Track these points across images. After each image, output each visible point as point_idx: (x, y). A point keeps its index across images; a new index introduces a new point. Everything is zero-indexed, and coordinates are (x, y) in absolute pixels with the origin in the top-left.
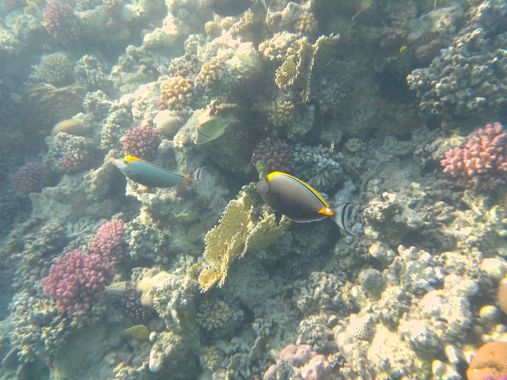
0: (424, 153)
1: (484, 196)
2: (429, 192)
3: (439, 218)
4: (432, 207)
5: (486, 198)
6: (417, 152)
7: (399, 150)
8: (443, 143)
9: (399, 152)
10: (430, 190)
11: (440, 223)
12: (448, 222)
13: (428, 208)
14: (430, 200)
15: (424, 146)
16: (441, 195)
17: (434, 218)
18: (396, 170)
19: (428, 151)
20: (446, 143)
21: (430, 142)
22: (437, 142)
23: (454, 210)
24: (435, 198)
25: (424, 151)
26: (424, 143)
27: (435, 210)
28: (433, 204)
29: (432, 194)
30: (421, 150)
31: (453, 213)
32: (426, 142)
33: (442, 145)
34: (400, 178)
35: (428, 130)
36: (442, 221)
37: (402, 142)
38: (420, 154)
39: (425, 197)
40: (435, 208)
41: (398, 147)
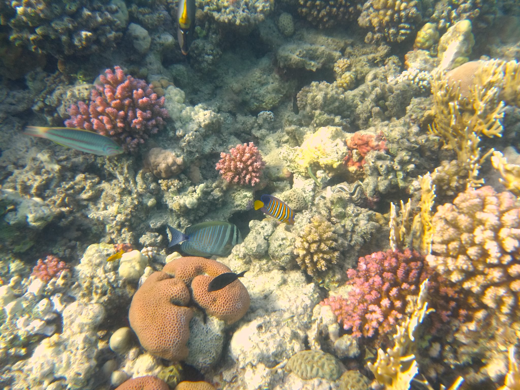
0: (46, 109)
1: (127, 160)
2: (65, 163)
3: (84, 196)
4: (72, 183)
5: (130, 162)
6: (36, 108)
7: (12, 104)
8: (65, 93)
9: (12, 107)
10: (67, 159)
11: (85, 203)
12: (95, 199)
13: (67, 186)
14: (69, 174)
15: (45, 98)
16: (83, 163)
17: (77, 197)
18: (16, 134)
19: (50, 106)
20: (69, 94)
21: (51, 92)
22: (57, 92)
23: (99, 183)
24: (75, 170)
25: (46, 105)
26: (43, 94)
27: (77, 187)
28: (73, 178)
29: (69, 165)
30: (40, 104)
31: (98, 186)
32: (45, 91)
33: (64, 96)
34: (24, 146)
35: (45, 74)
36: (89, 200)
37: (15, 93)
38: (41, 110)
39: (60, 171)
40: (76, 184)
41: (10, 100)
